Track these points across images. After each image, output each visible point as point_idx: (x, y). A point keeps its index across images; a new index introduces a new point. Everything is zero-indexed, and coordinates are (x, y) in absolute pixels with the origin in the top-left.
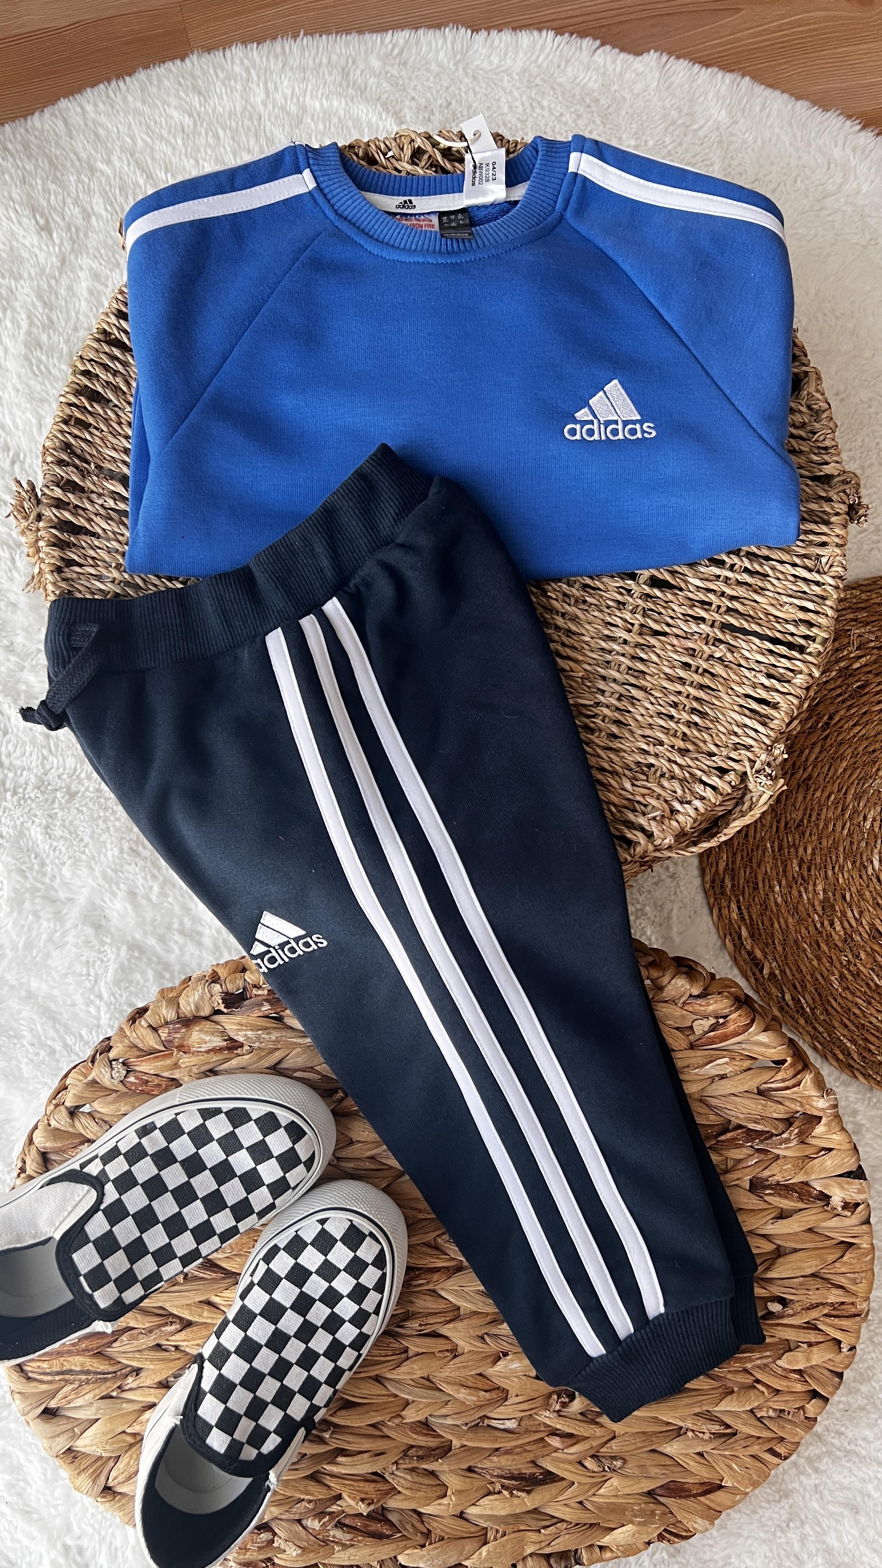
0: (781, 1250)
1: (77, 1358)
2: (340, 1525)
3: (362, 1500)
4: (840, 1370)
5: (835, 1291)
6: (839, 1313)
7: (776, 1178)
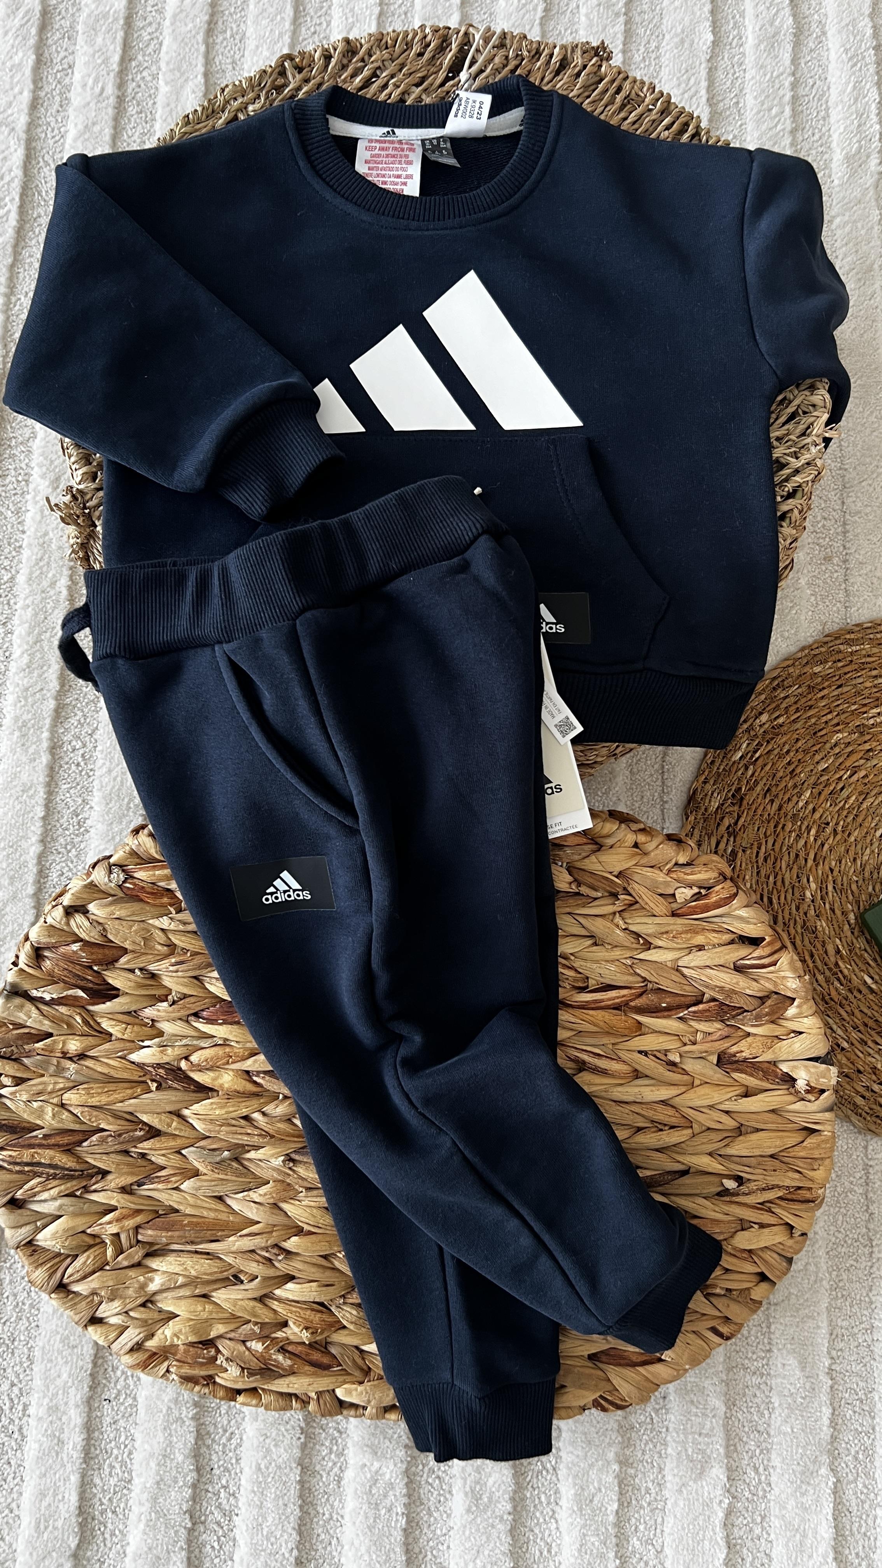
0: (743, 1129)
1: (49, 1153)
2: (283, 1350)
3: (307, 1328)
4: (789, 1255)
5: (791, 1174)
6: (794, 1197)
7: (744, 1054)
